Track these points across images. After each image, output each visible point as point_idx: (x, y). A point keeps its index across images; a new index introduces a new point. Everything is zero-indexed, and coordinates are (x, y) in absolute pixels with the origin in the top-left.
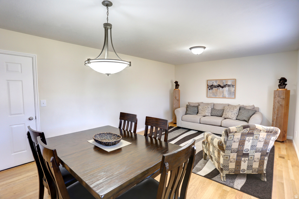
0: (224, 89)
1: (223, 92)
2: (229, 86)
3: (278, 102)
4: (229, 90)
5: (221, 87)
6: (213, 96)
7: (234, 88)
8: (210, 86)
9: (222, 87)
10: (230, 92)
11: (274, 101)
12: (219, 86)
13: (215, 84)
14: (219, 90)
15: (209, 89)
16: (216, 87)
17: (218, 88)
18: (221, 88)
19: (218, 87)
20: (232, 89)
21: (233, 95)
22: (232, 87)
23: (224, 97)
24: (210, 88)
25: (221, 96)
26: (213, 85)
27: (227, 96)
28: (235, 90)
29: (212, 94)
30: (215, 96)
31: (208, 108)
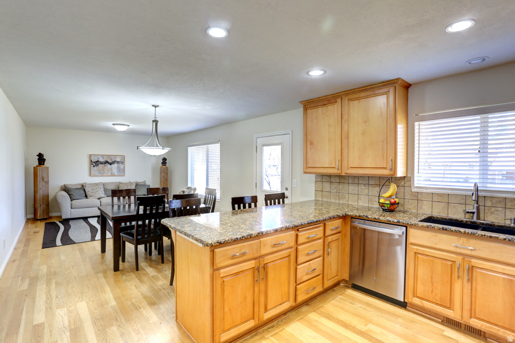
0: (113, 165)
1: (111, 169)
2: (118, 162)
3: (163, 177)
4: (118, 167)
5: (109, 163)
6: (98, 175)
7: (123, 165)
8: (94, 162)
9: (111, 164)
10: (119, 170)
11: (161, 176)
12: (107, 162)
13: (101, 160)
14: (106, 167)
15: (94, 166)
16: (102, 164)
17: (105, 165)
18: (109, 165)
19: (105, 163)
20: (122, 166)
21: (122, 172)
22: (121, 164)
23: (113, 175)
24: (94, 164)
25: (109, 174)
26: (98, 161)
27: (116, 173)
28: (124, 167)
29: (97, 172)
30: (102, 174)
31: (100, 188)
